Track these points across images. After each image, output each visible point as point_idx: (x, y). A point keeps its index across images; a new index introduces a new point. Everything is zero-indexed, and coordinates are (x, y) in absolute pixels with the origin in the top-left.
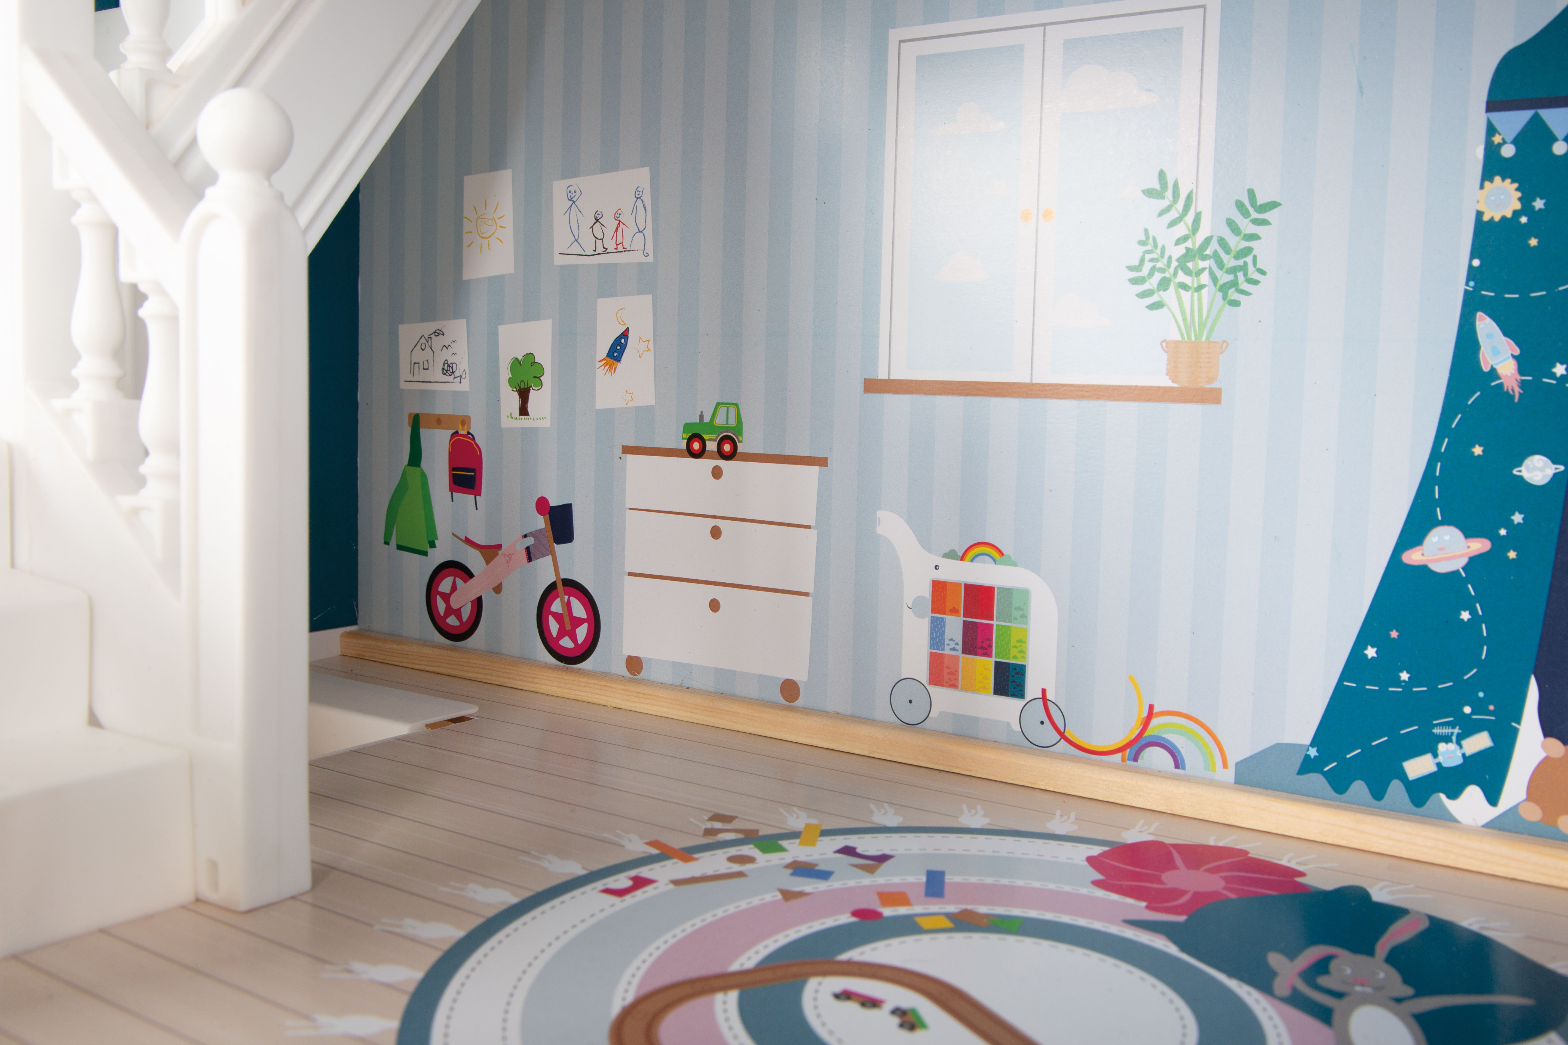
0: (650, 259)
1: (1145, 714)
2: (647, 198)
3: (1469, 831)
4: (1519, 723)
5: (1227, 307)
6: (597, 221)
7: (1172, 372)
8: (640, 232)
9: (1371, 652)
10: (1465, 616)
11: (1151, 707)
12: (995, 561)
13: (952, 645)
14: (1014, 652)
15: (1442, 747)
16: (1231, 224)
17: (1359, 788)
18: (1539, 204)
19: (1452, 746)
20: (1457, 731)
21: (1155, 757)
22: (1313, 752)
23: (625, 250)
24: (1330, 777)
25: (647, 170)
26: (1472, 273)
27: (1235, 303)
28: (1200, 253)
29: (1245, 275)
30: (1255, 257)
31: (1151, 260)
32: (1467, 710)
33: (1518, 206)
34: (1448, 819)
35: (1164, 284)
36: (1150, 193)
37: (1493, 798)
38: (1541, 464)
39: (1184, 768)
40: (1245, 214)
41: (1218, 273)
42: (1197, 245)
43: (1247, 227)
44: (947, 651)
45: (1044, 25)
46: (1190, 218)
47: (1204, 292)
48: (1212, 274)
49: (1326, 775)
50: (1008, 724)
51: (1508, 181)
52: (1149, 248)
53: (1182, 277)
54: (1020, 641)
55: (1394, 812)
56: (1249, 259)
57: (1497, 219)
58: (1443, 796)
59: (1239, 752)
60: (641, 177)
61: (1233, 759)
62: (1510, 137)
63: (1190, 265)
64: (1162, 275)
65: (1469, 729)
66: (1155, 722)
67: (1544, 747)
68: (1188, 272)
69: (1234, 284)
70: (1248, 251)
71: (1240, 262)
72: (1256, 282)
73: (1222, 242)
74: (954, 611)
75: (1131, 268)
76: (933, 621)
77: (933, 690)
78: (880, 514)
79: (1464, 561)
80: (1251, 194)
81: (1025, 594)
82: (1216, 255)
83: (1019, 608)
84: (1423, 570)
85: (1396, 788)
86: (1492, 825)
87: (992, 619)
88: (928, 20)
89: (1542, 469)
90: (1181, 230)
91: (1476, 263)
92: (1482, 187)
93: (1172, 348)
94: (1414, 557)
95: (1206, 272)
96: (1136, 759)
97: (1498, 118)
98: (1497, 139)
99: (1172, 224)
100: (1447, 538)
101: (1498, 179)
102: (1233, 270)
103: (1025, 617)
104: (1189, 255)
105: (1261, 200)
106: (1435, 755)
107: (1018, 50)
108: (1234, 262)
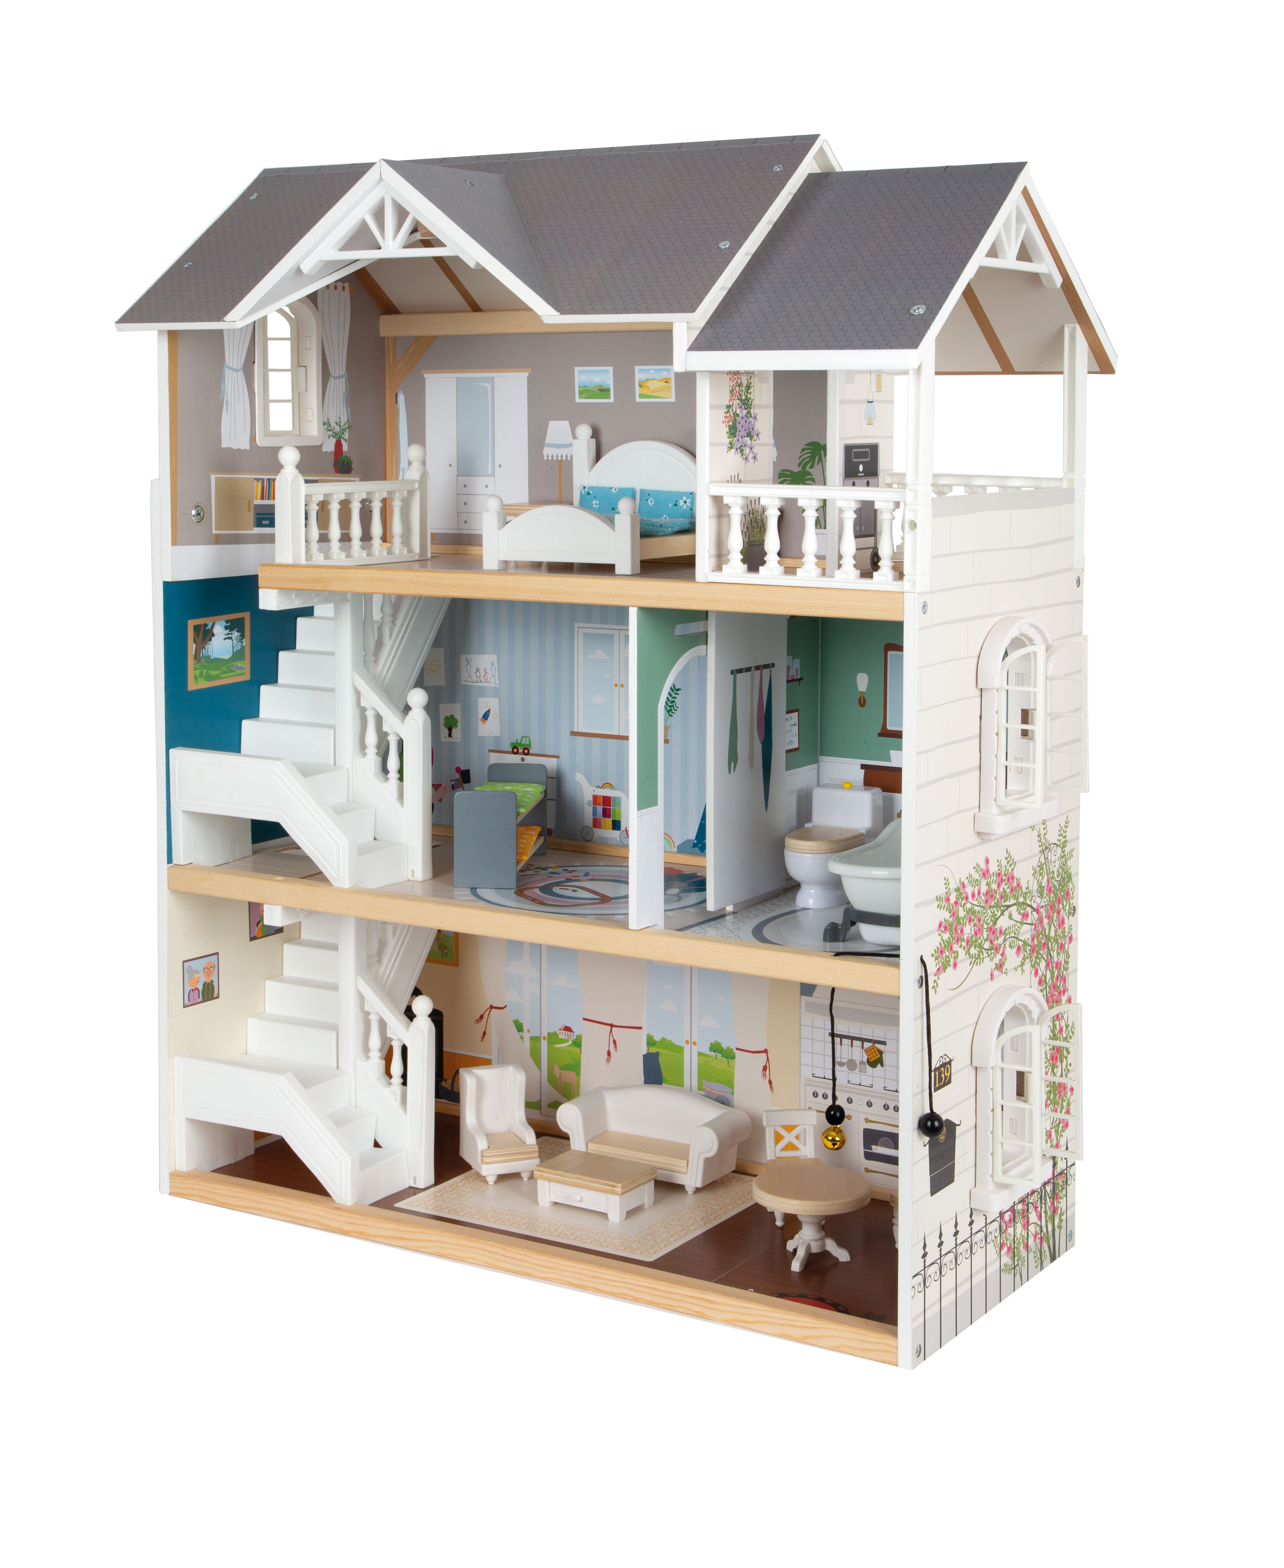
0: (498, 686)
2: (496, 665)
5: (669, 717)
6: (478, 671)
8: (493, 676)
12: (611, 788)
13: (599, 815)
14: (617, 816)
16: (669, 694)
22: (696, 842)
23: (488, 682)
25: (495, 656)
27: (671, 716)
29: (674, 708)
30: (676, 704)
40: (673, 691)
41: (667, 707)
43: (674, 695)
44: (598, 817)
45: (619, 630)
48: (665, 707)
49: (699, 847)
50: (616, 839)
54: (619, 813)
56: (674, 704)
60: (494, 658)
61: (677, 844)
69: (671, 710)
70: (673, 702)
71: (672, 704)
72: (676, 710)
73: (667, 698)
74: (600, 804)
76: (593, 808)
77: (594, 829)
78: (576, 774)
80: (674, 686)
81: (620, 798)
82: (666, 702)
83: (618, 803)
87: (610, 806)
88: (586, 622)
102: (670, 706)
103: (620, 805)
105: (676, 688)
107: (612, 636)
108: (670, 704)
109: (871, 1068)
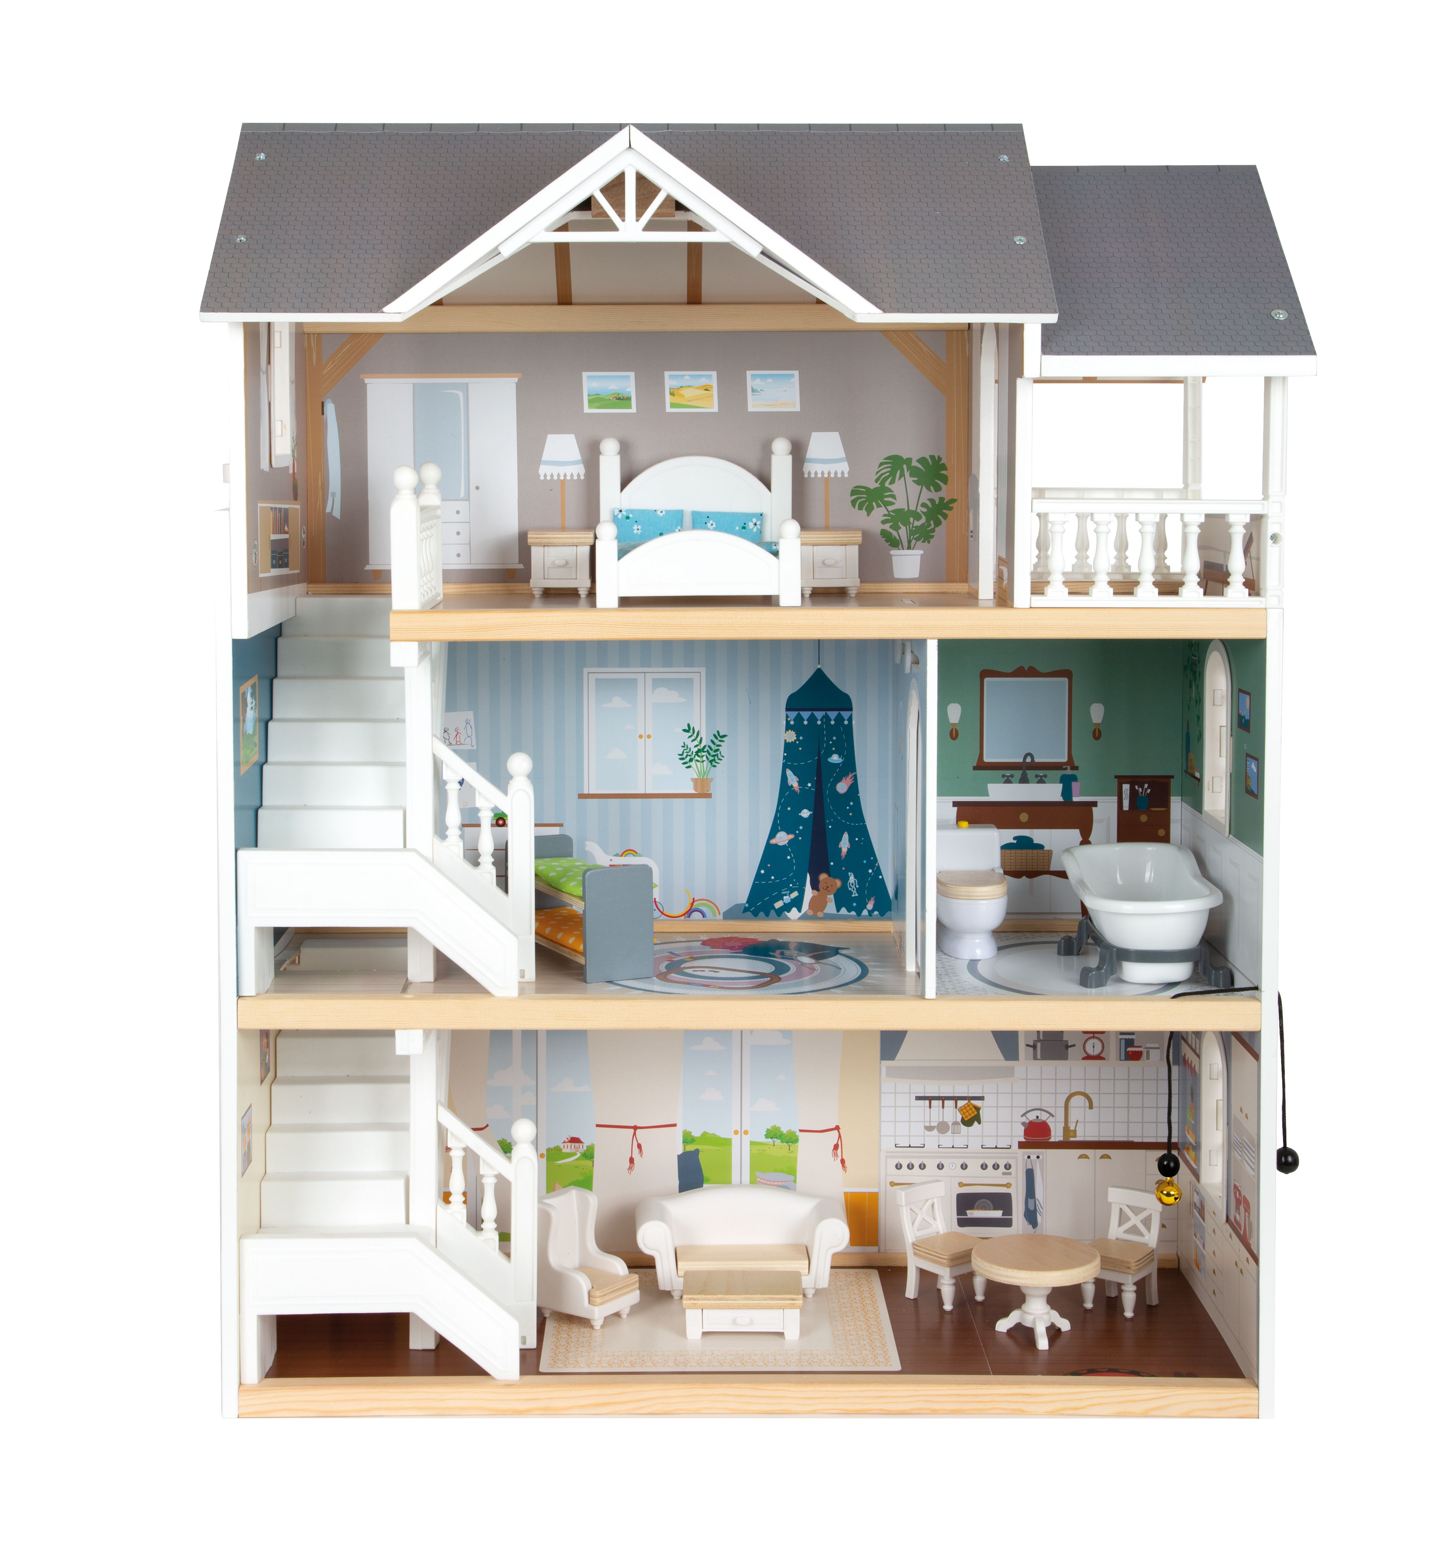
0: (475, 748)
1: (692, 901)
2: (472, 723)
3: (794, 921)
4: (805, 887)
5: (712, 767)
6: (445, 732)
7: (695, 788)
8: (469, 737)
9: (763, 872)
10: (789, 857)
11: (694, 899)
12: (634, 856)
15: (785, 897)
16: (712, 741)
17: (762, 914)
18: (801, 738)
19: (787, 897)
20: (788, 892)
21: (696, 915)
22: (747, 905)
23: (461, 744)
24: (753, 912)
25: (472, 712)
26: (784, 757)
27: (715, 766)
28: (702, 750)
29: (718, 757)
30: (720, 752)
31: (686, 752)
32: (791, 885)
33: (796, 738)
34: (788, 919)
35: (691, 760)
36: (685, 730)
37: (800, 911)
38: (806, 812)
39: (706, 917)
40: (717, 738)
41: (709, 756)
42: (702, 747)
43: (717, 742)
45: (645, 673)
46: (699, 739)
47: (705, 762)
48: (707, 757)
49: (751, 912)
51: (793, 731)
52: (685, 748)
53: (697, 758)
55: (773, 919)
56: (718, 752)
57: (790, 742)
58: (786, 912)
59: (723, 909)
60: (470, 715)
61: (722, 911)
62: (792, 719)
63: (699, 754)
64: (690, 757)
65: (792, 891)
66: (695, 903)
67: (812, 893)
68: (699, 756)
69: (714, 760)
70: (718, 750)
71: (716, 753)
72: (721, 760)
73: (709, 747)
75: (679, 755)
78: (586, 843)
79: (787, 841)
80: (718, 732)
82: (708, 751)
84: (776, 845)
85: (772, 912)
86: (801, 918)
88: (599, 666)
89: (807, 813)
90: (696, 743)
91: (785, 754)
92: (786, 733)
93: (695, 781)
94: (773, 841)
95: (705, 756)
96: (689, 917)
97: (789, 713)
98: (789, 719)
99: (693, 741)
100: (782, 835)
101: (790, 731)
102: (713, 756)
104: (699, 751)
105: (721, 734)
106: (783, 900)
107: (635, 680)
108: (714, 754)
109: (967, 1127)
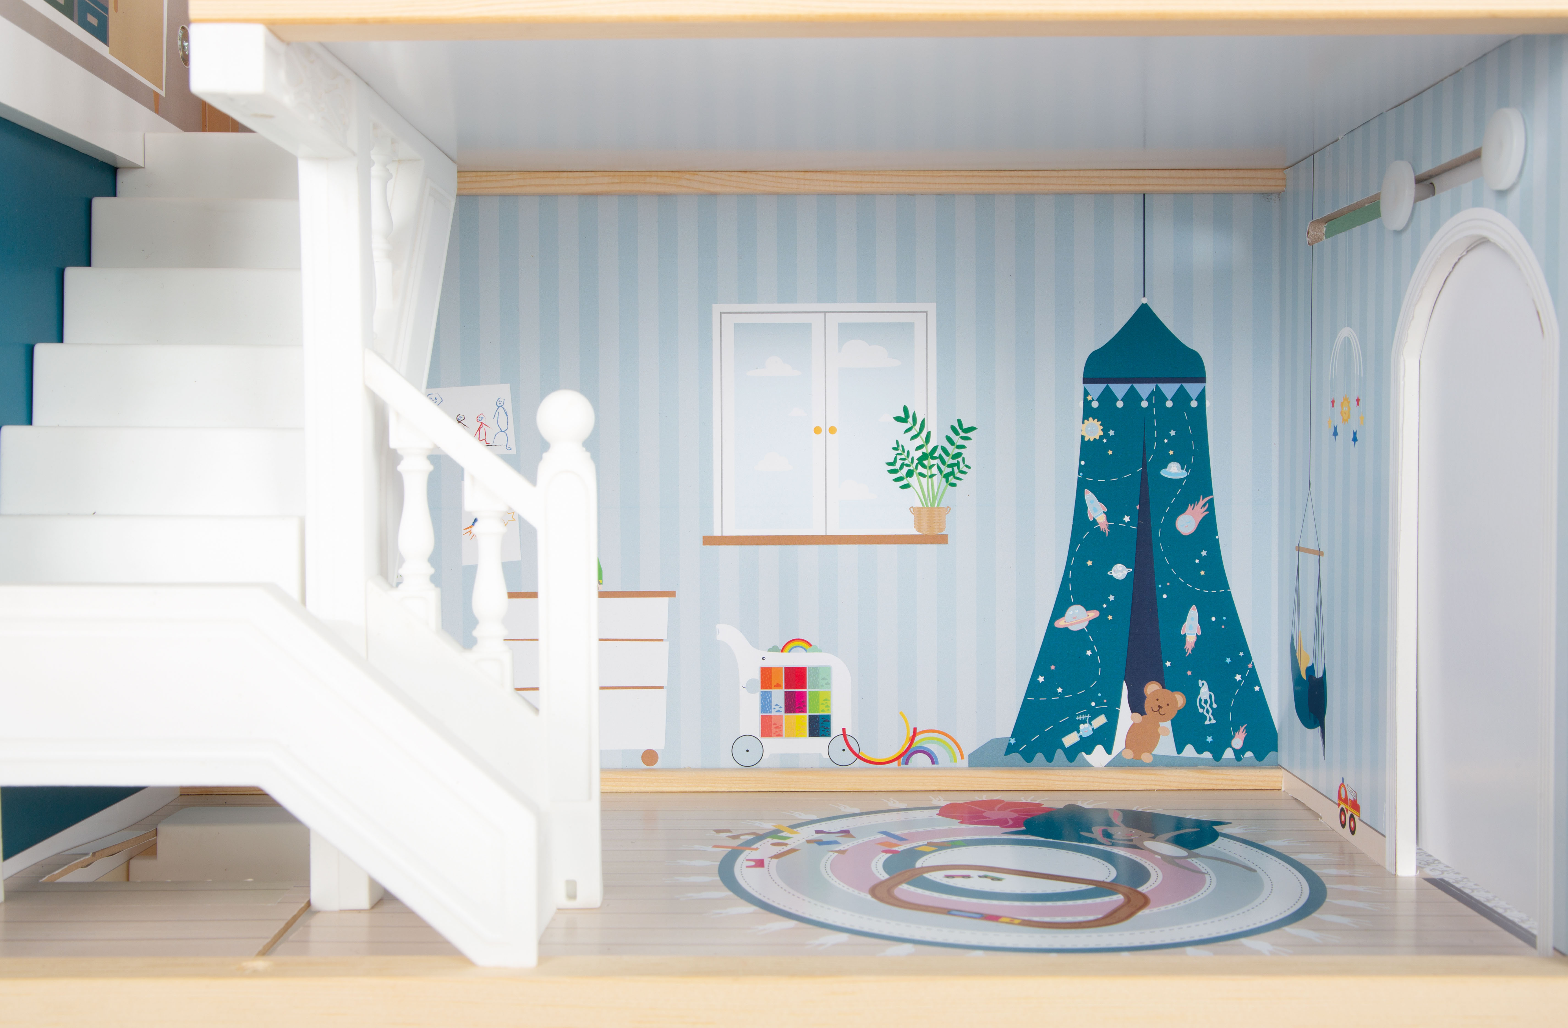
0: (513, 452)
1: (911, 734)
2: (508, 406)
3: (1098, 769)
4: (1119, 708)
5: (949, 487)
7: (918, 526)
8: (502, 431)
9: (1041, 679)
10: (1089, 653)
11: (915, 729)
12: (806, 650)
13: (777, 708)
14: (821, 707)
15: (1082, 726)
16: (949, 439)
17: (1040, 757)
18: (1112, 433)
19: (1087, 725)
20: (1088, 716)
21: (920, 759)
22: (1013, 741)
24: (1022, 753)
25: (508, 386)
26: (1081, 469)
27: (953, 485)
28: (931, 455)
29: (959, 468)
30: (963, 459)
31: (901, 459)
32: (1093, 704)
33: (1102, 434)
34: (1088, 765)
35: (910, 474)
36: (898, 419)
37: (1109, 751)
38: (1121, 569)
39: (937, 763)
40: (957, 433)
41: (942, 467)
42: (929, 451)
43: (958, 441)
44: (774, 713)
45: (825, 313)
46: (924, 435)
47: (935, 478)
48: (939, 468)
49: (1020, 753)
50: (820, 755)
51: (1096, 420)
52: (899, 452)
53: (920, 469)
54: (826, 700)
55: (1060, 766)
56: (960, 459)
57: (1092, 440)
58: (1084, 754)
59: (969, 748)
60: (504, 391)
61: (967, 752)
62: (1095, 398)
63: (925, 462)
64: (909, 468)
65: (1095, 714)
66: (917, 738)
67: (1132, 718)
68: (924, 466)
69: (952, 473)
70: (958, 455)
71: (955, 461)
72: (965, 473)
73: (944, 449)
74: (778, 686)
75: (889, 464)
76: (762, 694)
77: (763, 740)
78: (718, 626)
79: (1086, 623)
80: (959, 421)
81: (828, 669)
82: (940, 457)
83: (824, 679)
84: (1066, 630)
85: (1059, 753)
86: (1109, 765)
87: (805, 688)
88: (741, 301)
89: (1122, 571)
90: (919, 441)
91: (1083, 463)
92: (1083, 423)
93: (917, 512)
94: (1060, 623)
95: (936, 466)
96: (907, 763)
97: (1090, 387)
98: (1089, 398)
99: (914, 438)
100: (1077, 611)
101: (1091, 419)
102: (950, 466)
103: (828, 684)
104: (924, 457)
105: (966, 426)
106: (1078, 732)
107: (807, 327)
108: (951, 461)
